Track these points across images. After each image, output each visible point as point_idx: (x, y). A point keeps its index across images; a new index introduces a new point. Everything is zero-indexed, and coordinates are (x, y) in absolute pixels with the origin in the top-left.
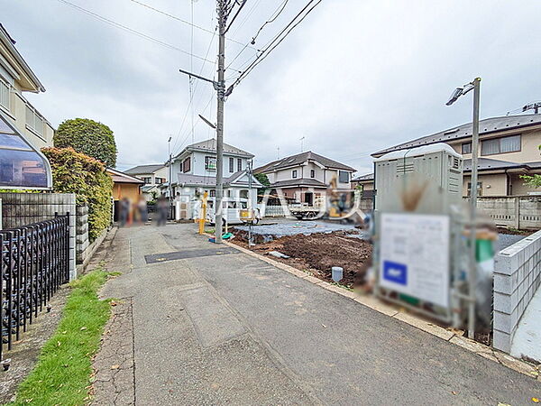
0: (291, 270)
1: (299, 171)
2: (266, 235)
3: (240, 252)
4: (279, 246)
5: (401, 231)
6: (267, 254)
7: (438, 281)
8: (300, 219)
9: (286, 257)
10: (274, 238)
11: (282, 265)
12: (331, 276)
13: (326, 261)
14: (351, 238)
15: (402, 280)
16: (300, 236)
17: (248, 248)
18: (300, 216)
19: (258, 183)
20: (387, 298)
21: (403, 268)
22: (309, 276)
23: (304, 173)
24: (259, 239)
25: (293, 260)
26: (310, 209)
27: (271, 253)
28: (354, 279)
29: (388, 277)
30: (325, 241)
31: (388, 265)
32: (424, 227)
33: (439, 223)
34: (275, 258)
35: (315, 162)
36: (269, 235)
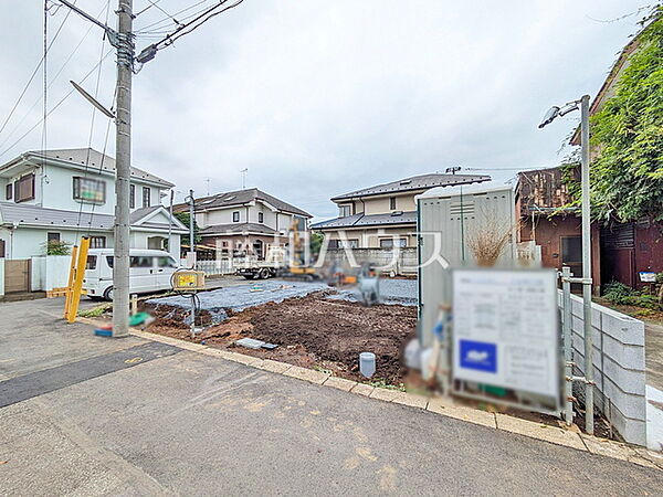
0: (295, 371)
1: (243, 213)
2: (217, 310)
3: (178, 350)
4: (247, 326)
5: (486, 295)
6: (234, 346)
7: (543, 362)
8: (249, 278)
9: (271, 346)
10: (229, 311)
11: (272, 365)
12: (358, 369)
13: (340, 345)
14: (337, 301)
15: (490, 365)
16: (270, 305)
17: (189, 338)
18: (250, 275)
19: (183, 227)
20: (462, 393)
21: (491, 349)
22: (326, 377)
23: (250, 216)
24: (203, 317)
25: (284, 351)
26: (262, 264)
27: (240, 342)
28: (394, 369)
29: (465, 364)
30: (309, 310)
31: (467, 346)
32: (520, 290)
33: (541, 282)
34: (250, 351)
35: (265, 203)
36: (219, 309)
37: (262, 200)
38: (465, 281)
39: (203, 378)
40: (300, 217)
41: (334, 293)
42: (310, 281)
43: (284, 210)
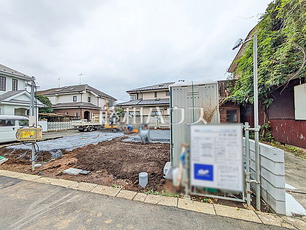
0: (99, 189)
1: (79, 97)
2: (55, 151)
5: (208, 139)
6: (61, 174)
7: (236, 174)
8: (81, 131)
9: (85, 172)
10: (64, 151)
11: (85, 186)
12: (138, 183)
13: (128, 168)
15: (210, 177)
16: (90, 146)
17: (31, 172)
18: (82, 129)
20: (195, 193)
21: (210, 168)
22: (119, 191)
23: (83, 99)
24: (44, 156)
25: (94, 175)
26: (89, 124)
27: (67, 171)
29: (197, 177)
31: (198, 167)
32: (225, 135)
33: (235, 131)
34: (72, 177)
35: (91, 92)
36: (57, 150)
37: (90, 91)
38: (197, 131)
39: (29, 202)
40: (111, 100)
41: (127, 138)
42: (115, 132)
43: (102, 96)
